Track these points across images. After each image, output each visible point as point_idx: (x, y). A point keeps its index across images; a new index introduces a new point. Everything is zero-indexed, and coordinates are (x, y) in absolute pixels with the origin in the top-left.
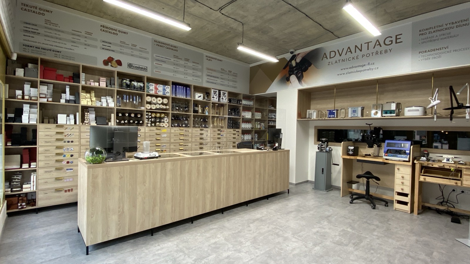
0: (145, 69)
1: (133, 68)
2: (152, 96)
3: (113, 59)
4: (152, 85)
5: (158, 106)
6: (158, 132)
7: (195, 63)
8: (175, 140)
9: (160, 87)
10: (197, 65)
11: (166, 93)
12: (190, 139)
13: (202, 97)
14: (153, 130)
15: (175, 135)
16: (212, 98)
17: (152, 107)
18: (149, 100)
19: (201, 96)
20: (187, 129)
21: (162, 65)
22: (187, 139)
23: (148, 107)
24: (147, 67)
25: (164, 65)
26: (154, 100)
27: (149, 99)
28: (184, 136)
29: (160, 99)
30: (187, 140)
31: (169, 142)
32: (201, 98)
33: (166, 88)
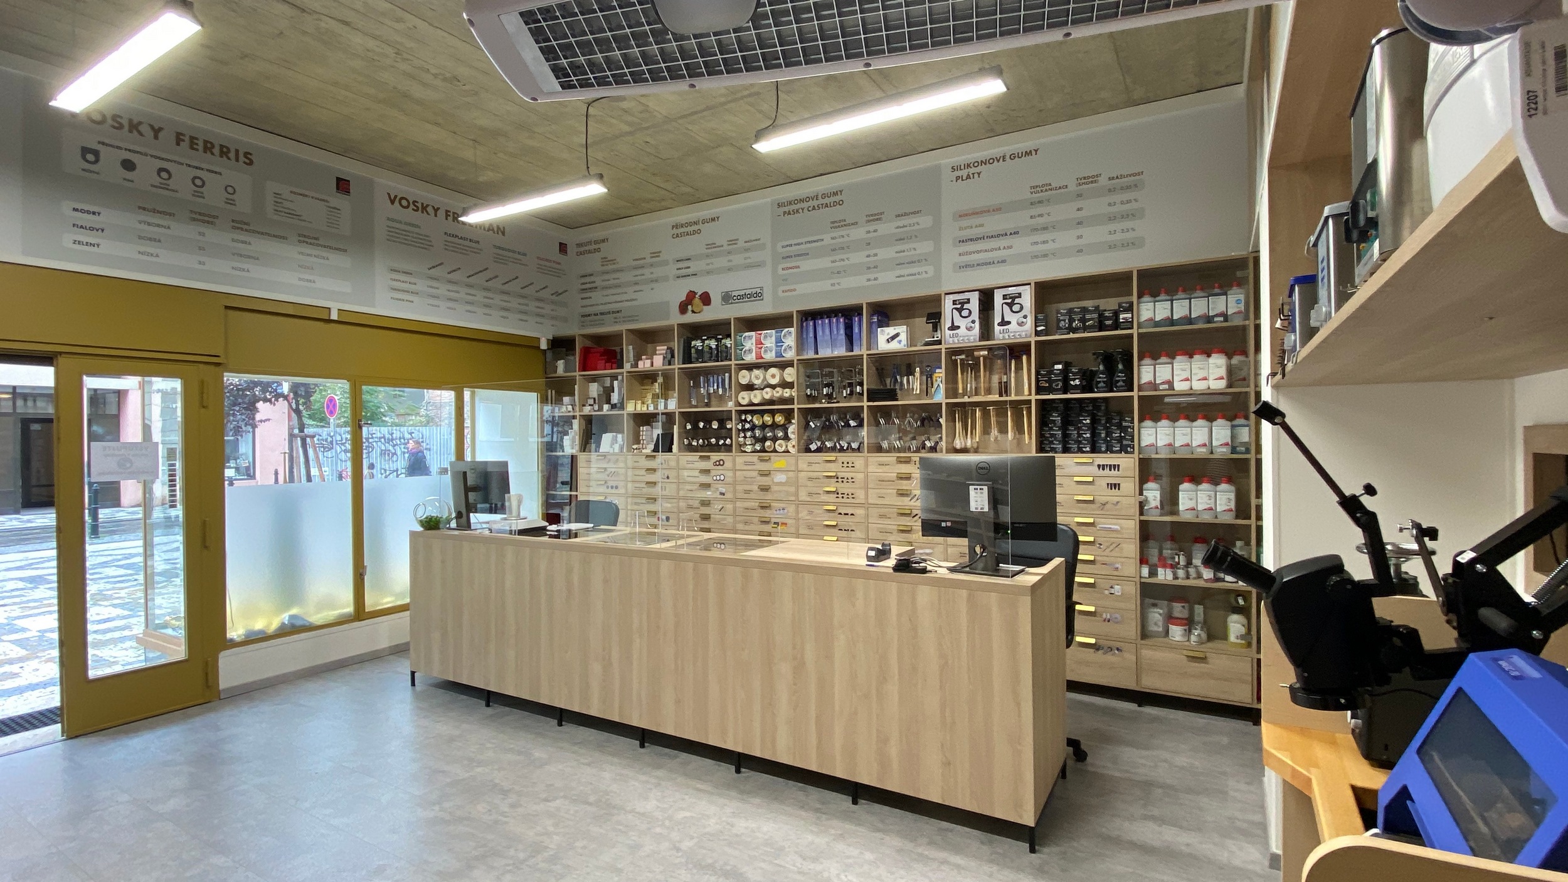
0: (757, 296)
1: (732, 303)
2: (750, 367)
3: (694, 293)
4: (750, 337)
5: (768, 394)
6: (764, 466)
7: (906, 214)
8: (810, 494)
9: (769, 338)
10: (915, 220)
11: (785, 350)
12: (860, 495)
13: (903, 337)
14: (752, 464)
15: (810, 479)
16: (948, 332)
17: (752, 397)
18: (744, 381)
19: (897, 335)
20: (848, 459)
21: (798, 267)
22: (850, 491)
23: (745, 398)
24: (761, 288)
25: (806, 265)
26: (757, 377)
27: (744, 377)
28: (840, 480)
29: (773, 370)
30: (850, 496)
31: (793, 498)
32: (900, 342)
33: (785, 336)
